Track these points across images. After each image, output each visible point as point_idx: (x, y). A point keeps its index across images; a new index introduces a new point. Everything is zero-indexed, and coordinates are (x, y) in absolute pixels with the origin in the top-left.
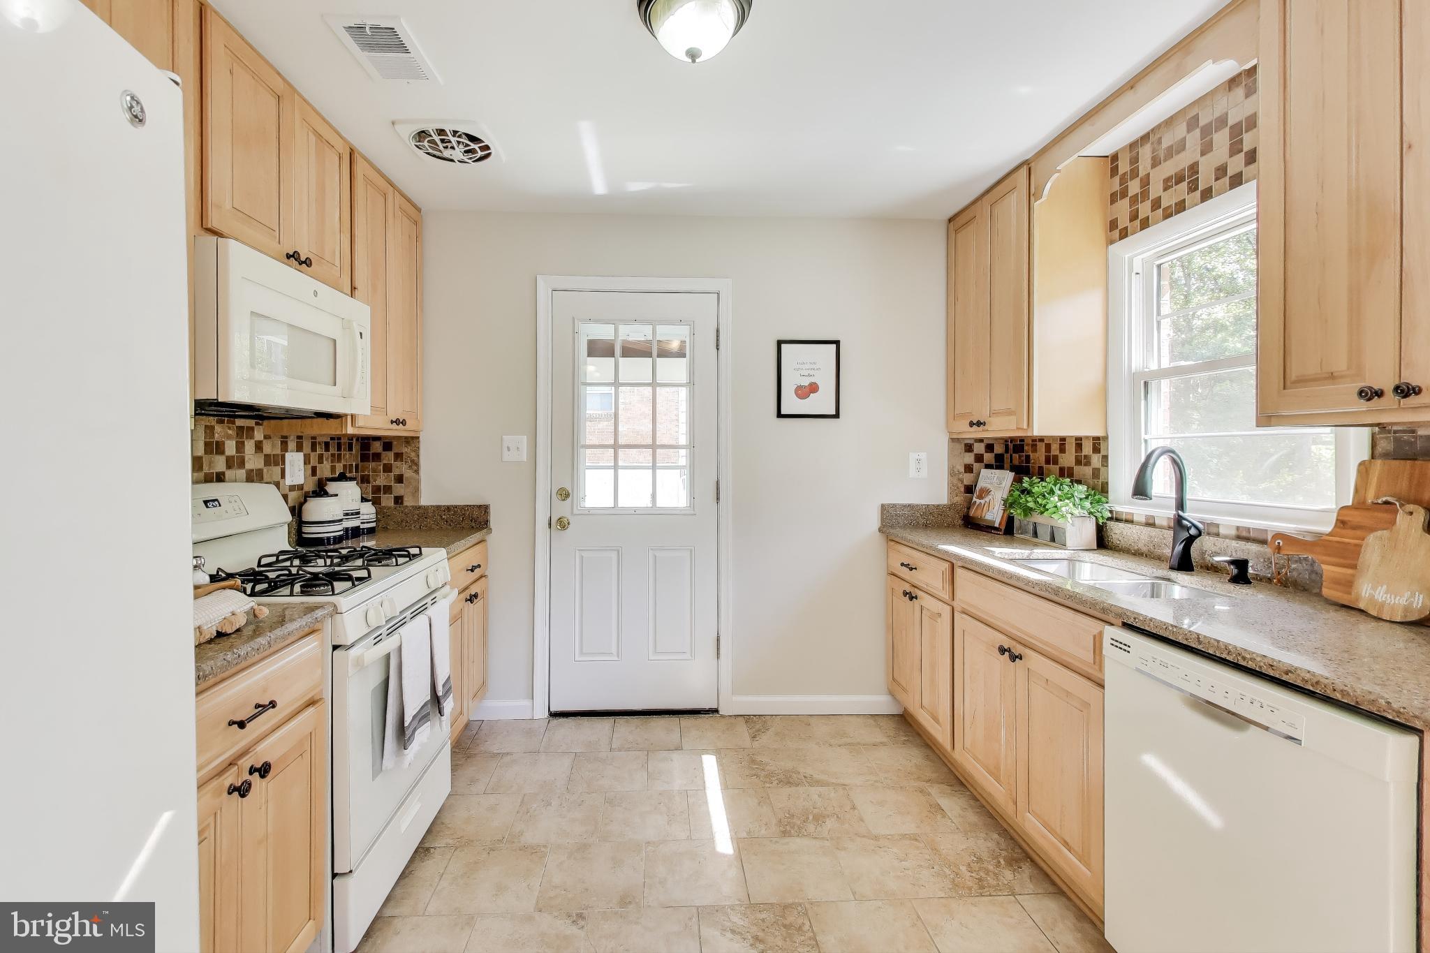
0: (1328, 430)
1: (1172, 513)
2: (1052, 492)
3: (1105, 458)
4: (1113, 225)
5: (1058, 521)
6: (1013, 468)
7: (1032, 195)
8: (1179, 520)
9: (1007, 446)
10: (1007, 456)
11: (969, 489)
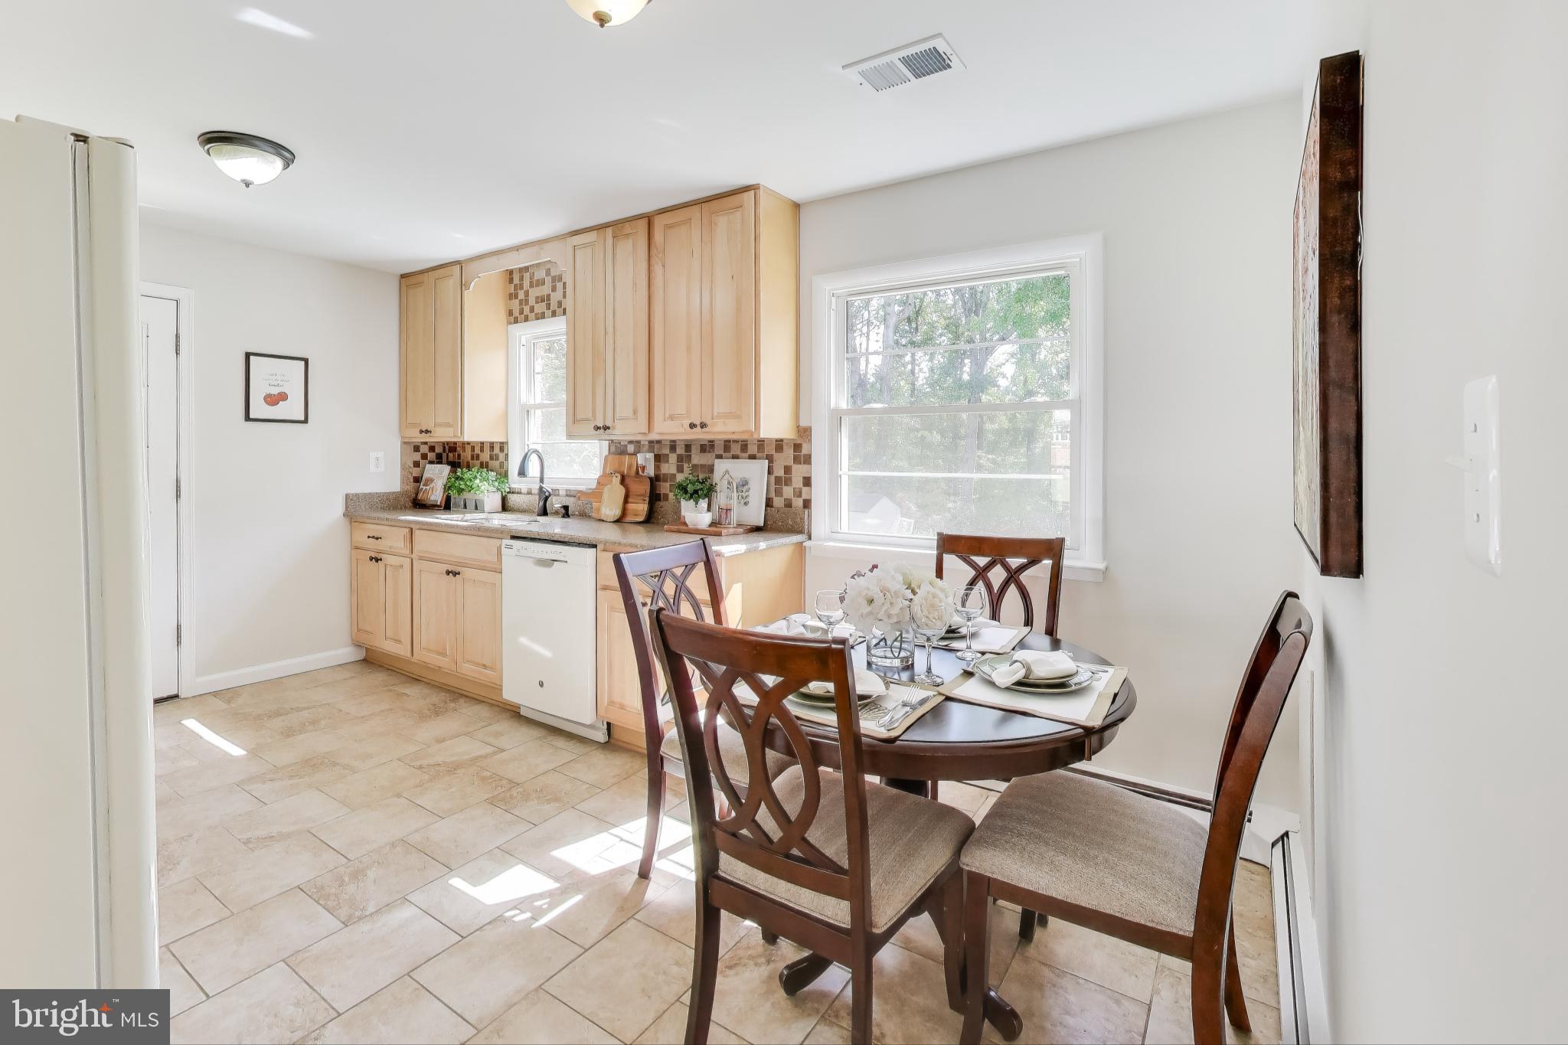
0: (597, 441)
1: (537, 486)
2: (476, 477)
3: (507, 455)
4: (510, 313)
5: (480, 496)
6: (449, 463)
7: (463, 286)
8: (541, 488)
9: (444, 448)
10: (444, 455)
11: (417, 480)
